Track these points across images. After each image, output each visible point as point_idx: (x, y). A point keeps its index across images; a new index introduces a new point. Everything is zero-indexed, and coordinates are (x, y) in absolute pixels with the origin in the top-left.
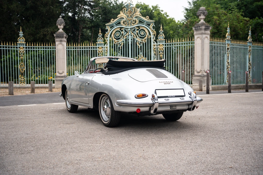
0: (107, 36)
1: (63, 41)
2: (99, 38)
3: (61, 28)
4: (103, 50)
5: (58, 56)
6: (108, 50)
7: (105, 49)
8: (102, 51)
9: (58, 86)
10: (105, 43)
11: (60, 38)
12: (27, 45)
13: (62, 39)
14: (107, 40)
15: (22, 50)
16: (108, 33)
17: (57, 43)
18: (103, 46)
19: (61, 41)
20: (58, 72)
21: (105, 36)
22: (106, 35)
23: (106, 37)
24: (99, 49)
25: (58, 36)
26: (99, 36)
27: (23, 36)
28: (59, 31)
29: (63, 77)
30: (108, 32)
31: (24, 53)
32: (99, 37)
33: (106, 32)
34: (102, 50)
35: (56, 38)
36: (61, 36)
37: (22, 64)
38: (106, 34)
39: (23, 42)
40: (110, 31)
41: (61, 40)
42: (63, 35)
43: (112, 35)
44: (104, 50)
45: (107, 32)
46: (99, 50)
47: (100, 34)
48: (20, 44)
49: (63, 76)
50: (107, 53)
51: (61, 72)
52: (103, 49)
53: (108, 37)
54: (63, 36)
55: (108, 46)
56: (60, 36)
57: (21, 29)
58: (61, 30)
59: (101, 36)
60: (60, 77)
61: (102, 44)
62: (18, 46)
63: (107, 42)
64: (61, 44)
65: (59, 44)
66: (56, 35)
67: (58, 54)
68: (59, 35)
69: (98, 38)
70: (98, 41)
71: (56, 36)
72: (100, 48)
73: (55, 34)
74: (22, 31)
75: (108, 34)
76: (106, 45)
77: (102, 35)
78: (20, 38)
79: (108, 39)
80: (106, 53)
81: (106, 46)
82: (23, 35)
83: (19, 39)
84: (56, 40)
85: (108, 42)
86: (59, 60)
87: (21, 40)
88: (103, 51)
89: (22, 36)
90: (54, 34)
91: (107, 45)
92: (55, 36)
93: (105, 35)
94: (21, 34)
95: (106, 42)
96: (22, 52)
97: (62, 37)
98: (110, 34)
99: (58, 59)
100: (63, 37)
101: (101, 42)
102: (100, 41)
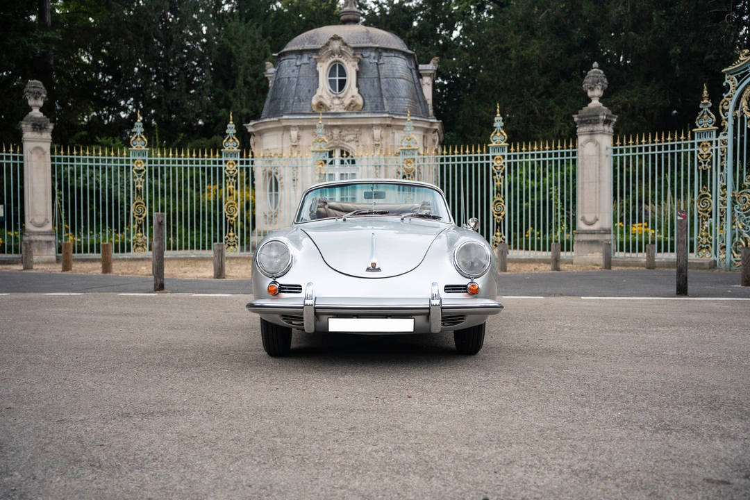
0: (726, 108)
1: (597, 134)
2: (703, 115)
3: (594, 97)
4: (714, 151)
5: (583, 175)
6: (727, 148)
7: (719, 147)
8: (709, 154)
9: (580, 257)
10: (720, 129)
11: (591, 125)
12: (512, 149)
13: (596, 128)
14: (727, 120)
15: (499, 163)
16: (728, 97)
17: (581, 139)
18: (714, 139)
19: (592, 133)
20: (583, 219)
21: (720, 107)
22: (722, 105)
23: (723, 109)
24: (700, 150)
25: (584, 119)
26: (702, 109)
27: (503, 128)
28: (590, 105)
29: (594, 233)
30: (729, 93)
31: (504, 171)
32: (702, 112)
33: (724, 94)
34: (709, 152)
35: (580, 127)
36: (593, 118)
37: (498, 199)
38: (723, 100)
39: (503, 144)
40: (737, 88)
41: (592, 131)
42: (598, 115)
43: (744, 103)
44: (717, 150)
45: (727, 95)
46: (701, 152)
47: (706, 104)
48: (495, 149)
49: (595, 231)
50: (725, 159)
51: (590, 218)
52: (714, 147)
53: (728, 111)
54: (596, 118)
55: (729, 137)
56: (592, 120)
57: (498, 110)
58: (595, 103)
59: (709, 108)
60: (586, 232)
61: (710, 132)
62: (491, 155)
63: (724, 126)
64: (591, 140)
65: (587, 141)
66: (578, 117)
67: (583, 169)
68: (587, 117)
69: (698, 115)
70: (697, 125)
71: (580, 119)
72: (703, 146)
73: (577, 114)
74: (501, 116)
75: (728, 99)
76: (721, 133)
77: (710, 104)
78: (496, 133)
79: (730, 114)
80: (722, 160)
81: (721, 137)
82: (502, 124)
83: (492, 135)
84: (580, 130)
85: (729, 125)
86: (586, 186)
87: (499, 138)
88: (714, 154)
89: (501, 127)
90: (574, 116)
91: (725, 135)
92: (576, 119)
93: (721, 103)
94: (498, 122)
95: (722, 125)
96: (498, 168)
97: (595, 120)
98: (735, 97)
99: (583, 183)
100: (596, 122)
101: (708, 126)
102: (705, 122)
